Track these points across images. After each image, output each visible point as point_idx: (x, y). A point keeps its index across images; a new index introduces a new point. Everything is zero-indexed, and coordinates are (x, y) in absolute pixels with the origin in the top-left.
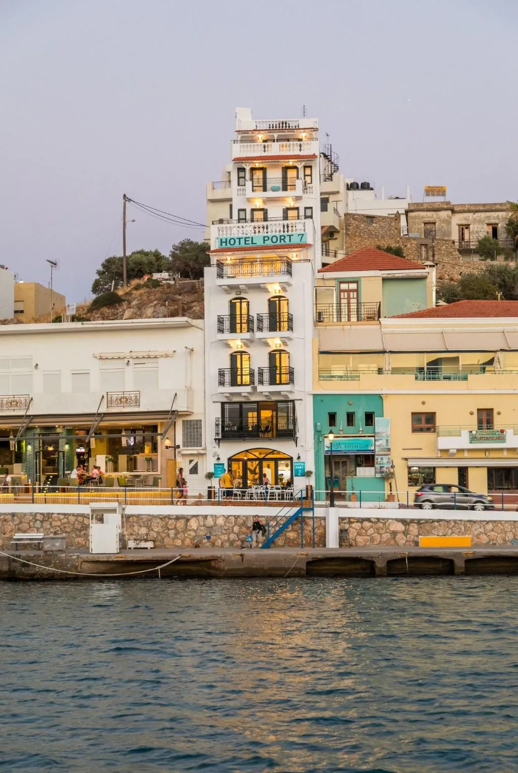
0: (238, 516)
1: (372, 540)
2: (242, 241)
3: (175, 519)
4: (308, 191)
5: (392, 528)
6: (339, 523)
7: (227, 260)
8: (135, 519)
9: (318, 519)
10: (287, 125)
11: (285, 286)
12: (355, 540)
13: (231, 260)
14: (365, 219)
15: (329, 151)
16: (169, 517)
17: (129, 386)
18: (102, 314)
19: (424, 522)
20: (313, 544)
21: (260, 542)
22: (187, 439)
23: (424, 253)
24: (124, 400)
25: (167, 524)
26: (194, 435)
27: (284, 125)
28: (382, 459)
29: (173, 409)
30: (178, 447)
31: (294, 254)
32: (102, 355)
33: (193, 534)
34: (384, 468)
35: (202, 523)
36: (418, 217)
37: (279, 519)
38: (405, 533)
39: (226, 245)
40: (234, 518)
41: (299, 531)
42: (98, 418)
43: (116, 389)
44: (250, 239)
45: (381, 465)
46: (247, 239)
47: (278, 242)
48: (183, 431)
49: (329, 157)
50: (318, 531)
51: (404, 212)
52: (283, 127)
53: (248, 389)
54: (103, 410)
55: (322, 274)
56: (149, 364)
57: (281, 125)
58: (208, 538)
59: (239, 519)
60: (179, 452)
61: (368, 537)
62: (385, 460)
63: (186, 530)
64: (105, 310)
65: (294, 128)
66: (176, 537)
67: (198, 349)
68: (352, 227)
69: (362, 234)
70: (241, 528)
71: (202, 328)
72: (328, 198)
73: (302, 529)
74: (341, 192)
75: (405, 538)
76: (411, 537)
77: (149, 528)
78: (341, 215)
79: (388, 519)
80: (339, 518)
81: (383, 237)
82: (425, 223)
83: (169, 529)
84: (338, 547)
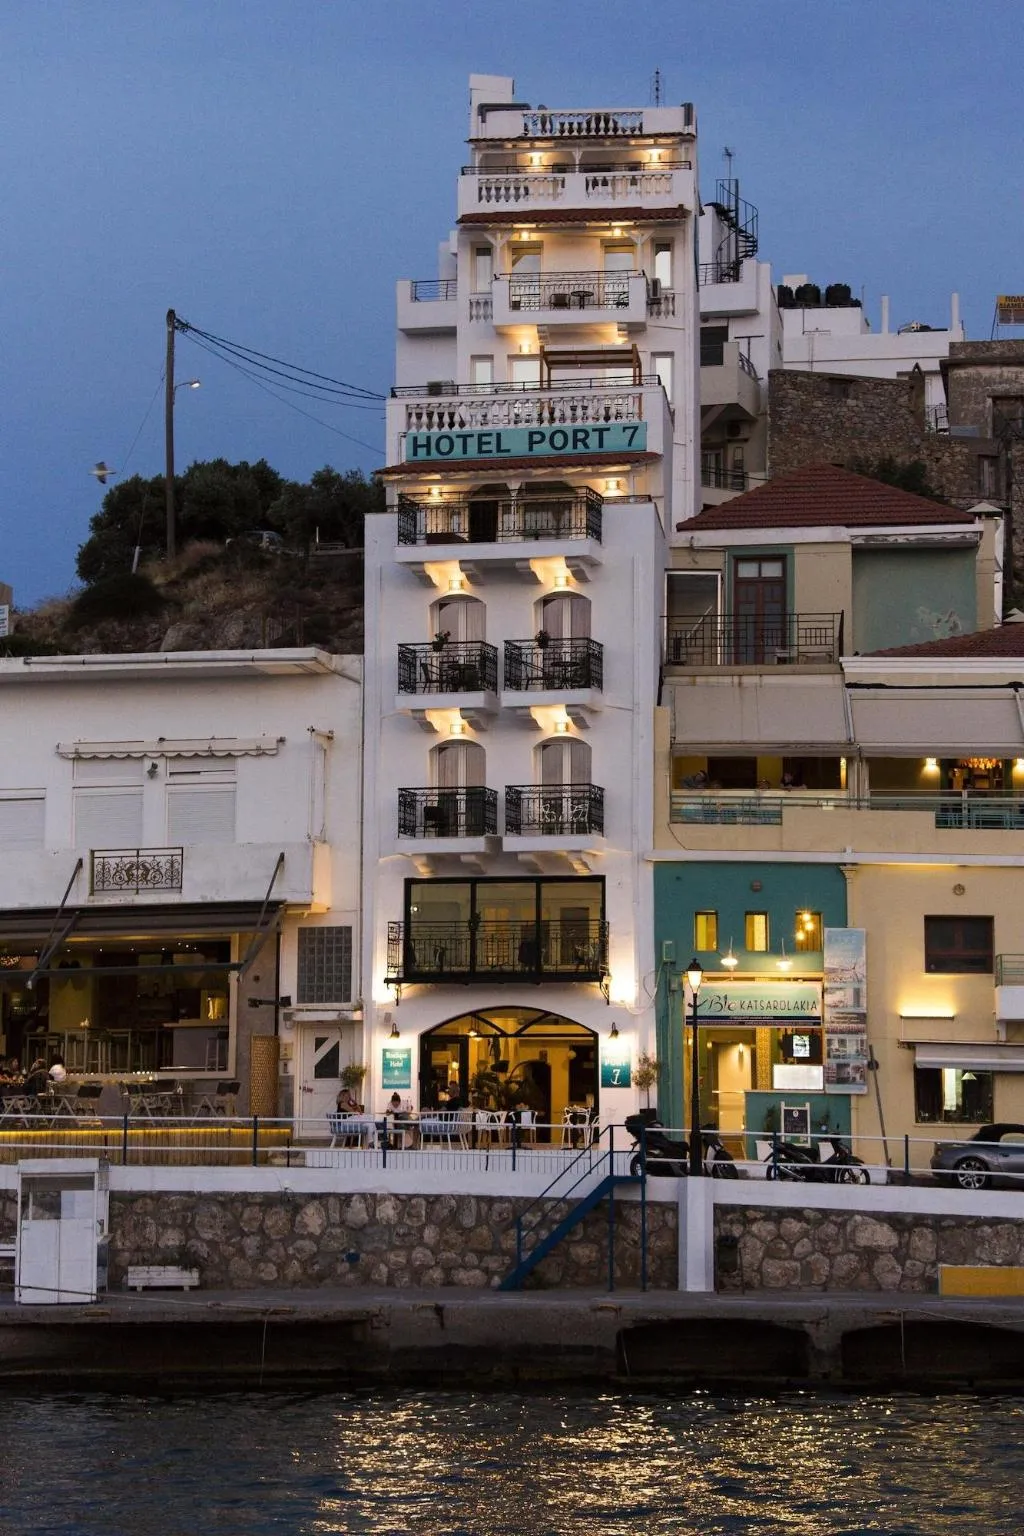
0: (438, 1197)
1: (808, 1271)
2: (472, 443)
3: (260, 1205)
4: (663, 307)
5: (863, 1239)
6: (716, 1223)
7: (429, 493)
8: (150, 1205)
9: (657, 1210)
10: (611, 125)
11: (583, 567)
12: (759, 1270)
13: (441, 493)
14: (827, 386)
15: (733, 199)
16: (245, 1199)
17: (155, 835)
18: (102, 636)
19: (953, 1223)
20: (642, 1281)
21: (495, 1273)
22: (311, 980)
23: (988, 481)
24: (138, 872)
25: (238, 1218)
26: (330, 970)
27: (602, 125)
28: (842, 1042)
29: (274, 897)
30: (287, 1001)
31: (612, 482)
32: (82, 749)
33: (309, 1246)
34: (849, 1070)
35: (336, 1217)
36: (977, 381)
37: (549, 1206)
38: (901, 1254)
39: (429, 453)
40: (424, 1203)
41: (605, 1243)
42: (67, 923)
43: (115, 841)
44: (493, 440)
45: (842, 1061)
46: (485, 439)
47: (569, 449)
48: (301, 959)
49: (733, 214)
50: (656, 1243)
51: (937, 367)
52: (598, 129)
53: (478, 844)
54: (80, 898)
55: (687, 535)
56: (212, 776)
57: (593, 125)
58: (353, 1259)
59: (438, 1207)
60: (288, 1017)
61: (797, 1264)
62: (851, 1048)
63: (292, 1235)
64: (112, 626)
65: (628, 132)
66: (262, 1257)
67: (345, 733)
68: (789, 408)
69: (817, 428)
70: (442, 1231)
71: (357, 676)
72: (725, 330)
73: (613, 1237)
74: (761, 311)
75: (899, 1270)
76: (914, 1266)
77: (188, 1229)
78: (760, 375)
79: (852, 1213)
80: (717, 1207)
81: (875, 437)
82: (996, 399)
83: (243, 1234)
84: (712, 1289)
